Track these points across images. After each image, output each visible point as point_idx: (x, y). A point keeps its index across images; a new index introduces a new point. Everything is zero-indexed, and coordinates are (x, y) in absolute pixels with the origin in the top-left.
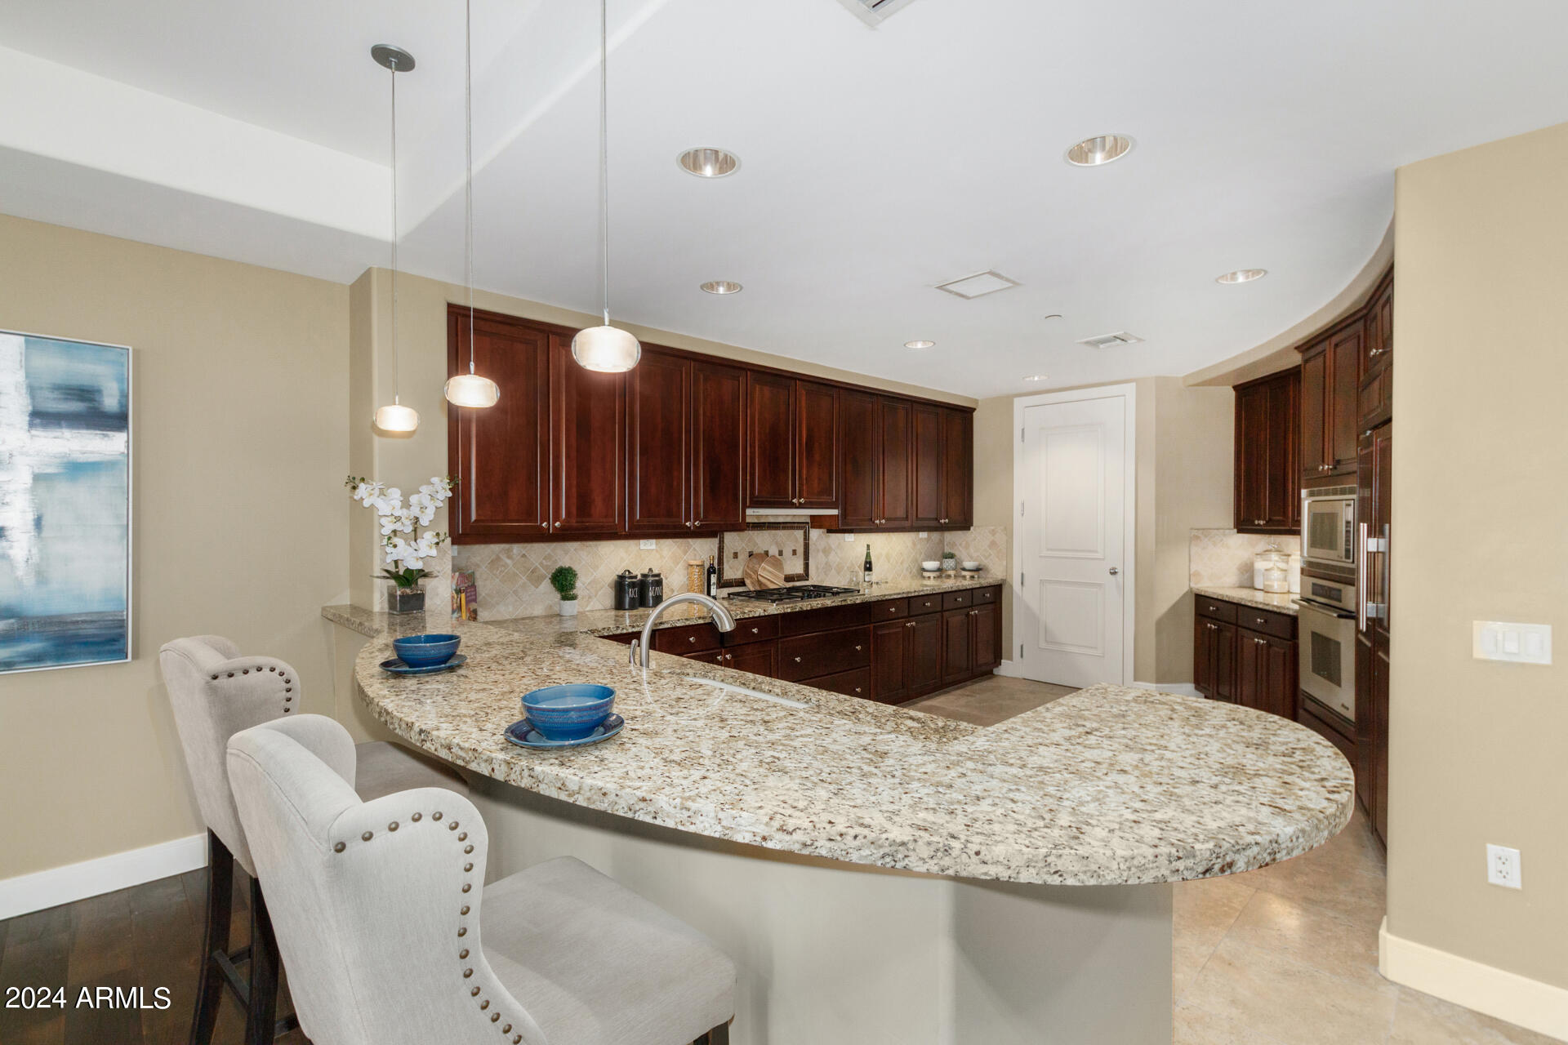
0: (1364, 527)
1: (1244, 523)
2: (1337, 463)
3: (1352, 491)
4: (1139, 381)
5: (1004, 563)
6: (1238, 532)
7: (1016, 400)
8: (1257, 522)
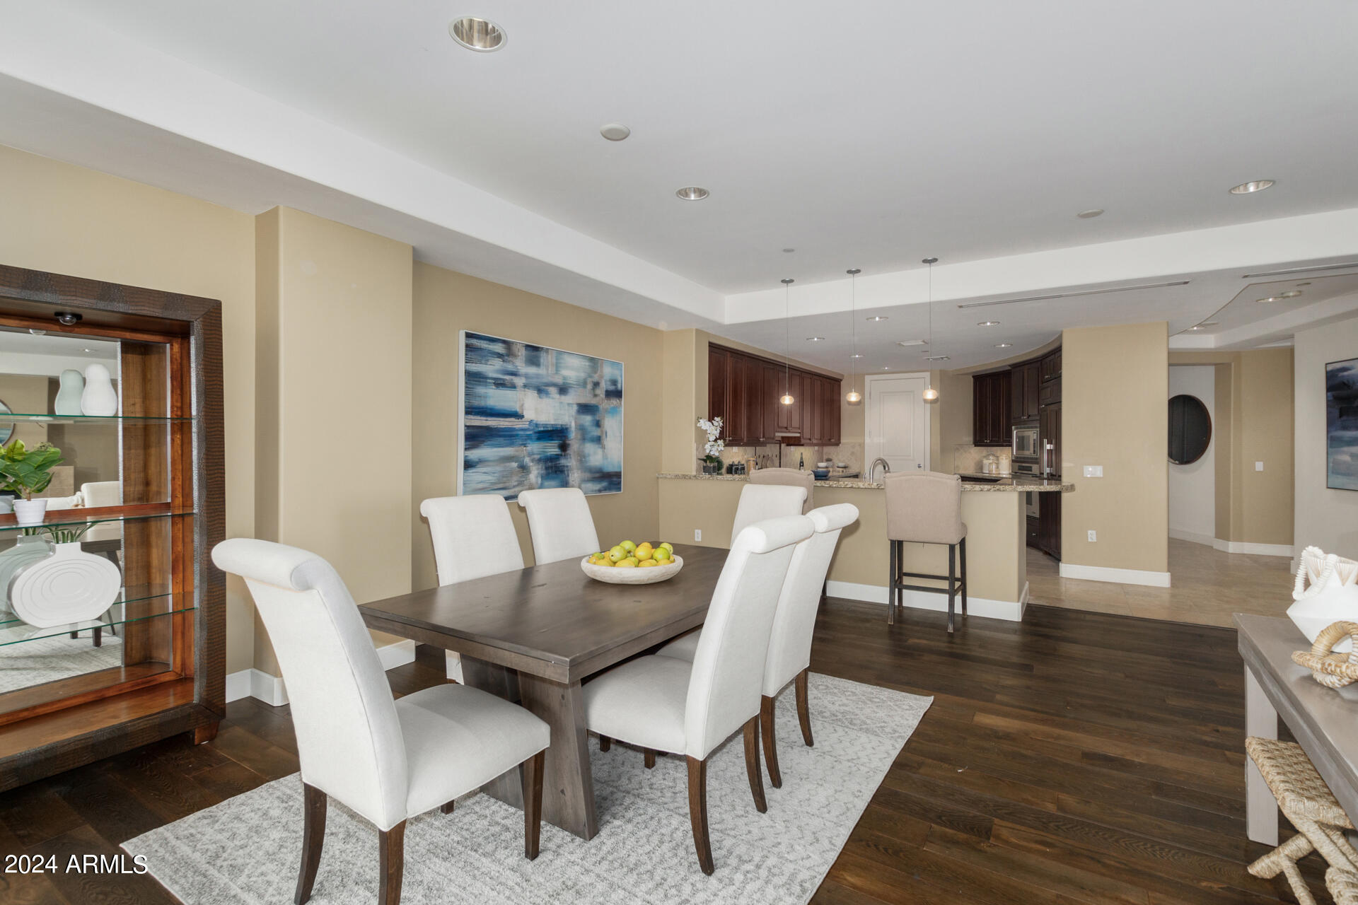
0: (1045, 441)
1: (978, 442)
2: (1029, 416)
3: (1036, 427)
4: (932, 372)
5: (860, 463)
6: (975, 446)
7: (866, 376)
8: (986, 441)
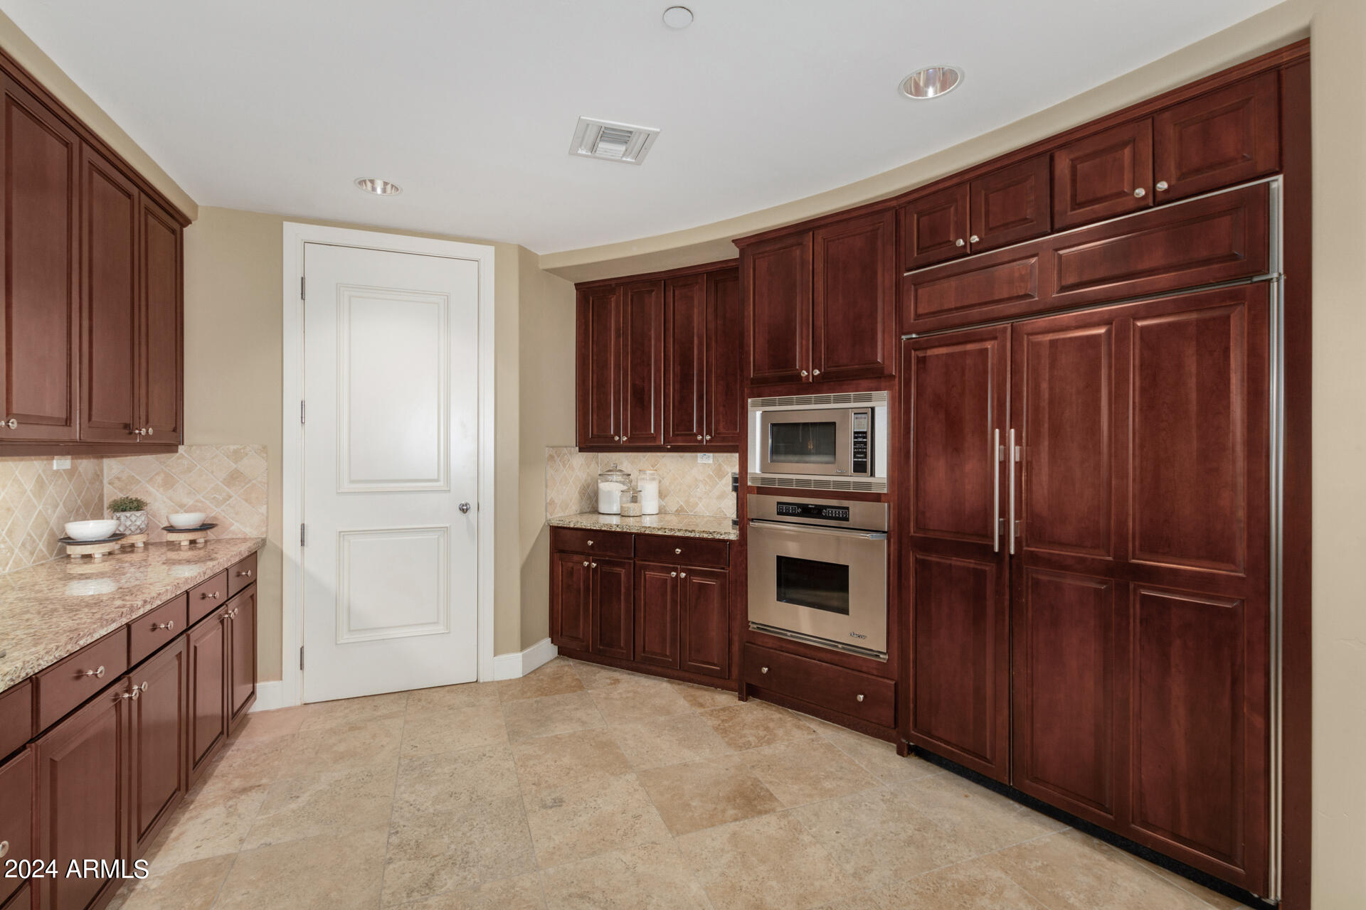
1: (595, 440)
4: (497, 244)
5: (263, 509)
6: (581, 450)
7: (286, 224)
8: (617, 438)
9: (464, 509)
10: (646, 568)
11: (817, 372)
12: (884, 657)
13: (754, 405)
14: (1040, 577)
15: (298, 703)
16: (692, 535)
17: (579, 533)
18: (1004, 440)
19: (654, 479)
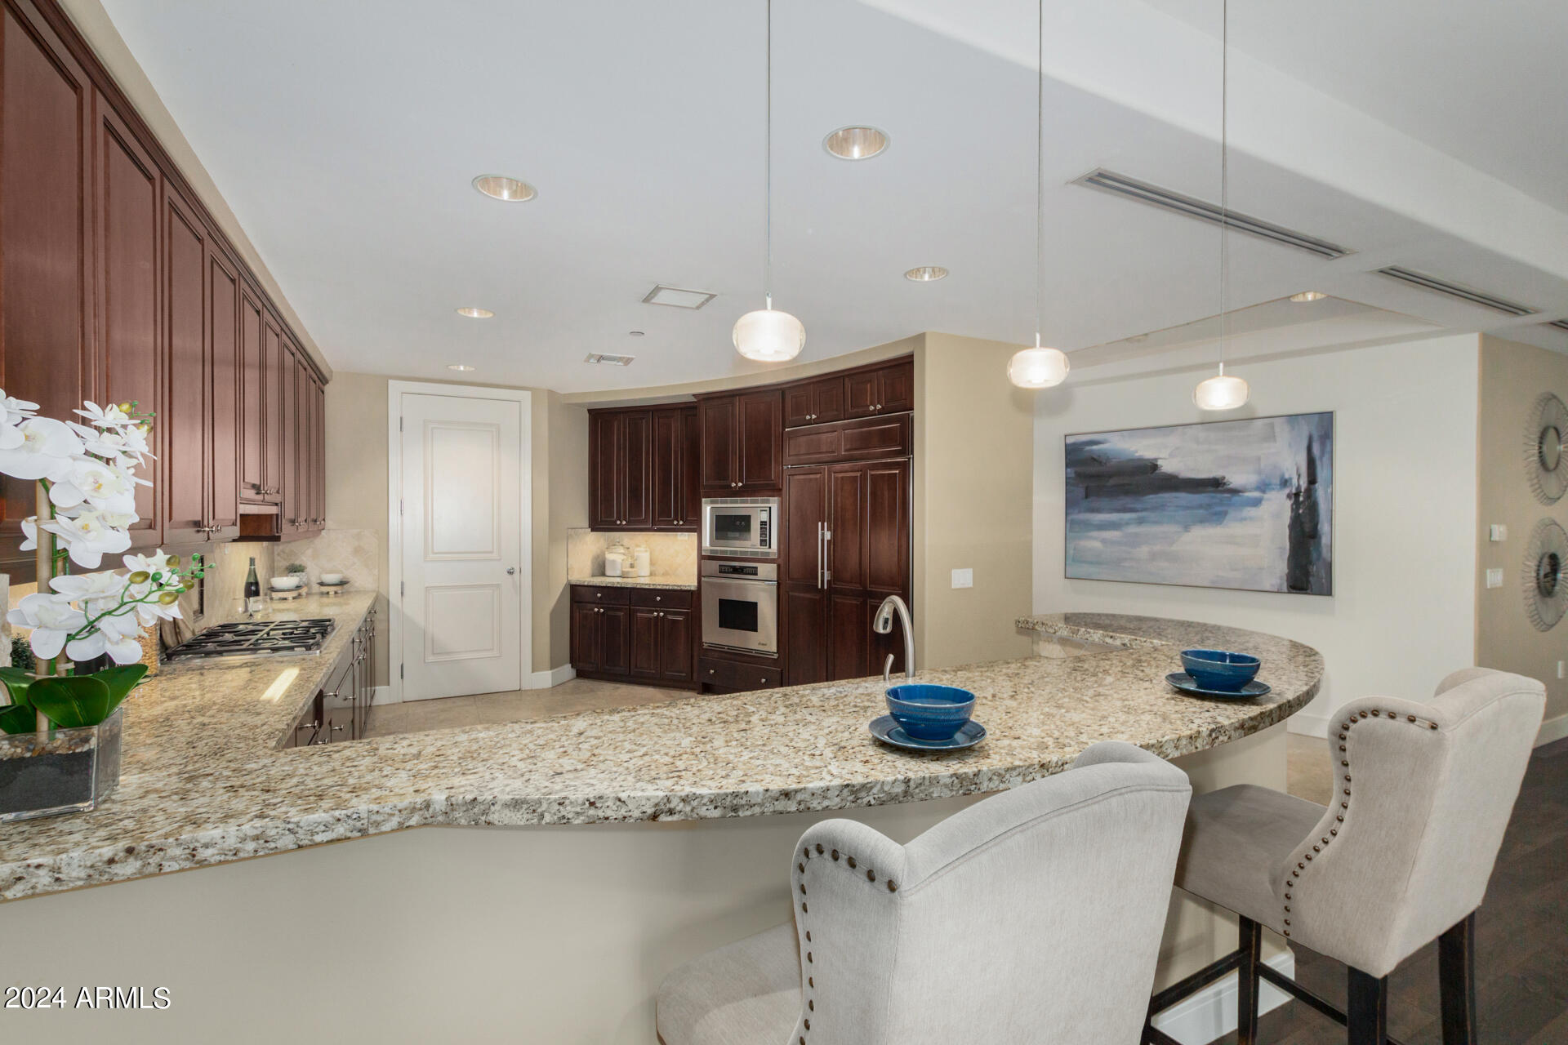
0: (823, 525)
1: (603, 523)
3: (768, 501)
4: (534, 391)
5: (376, 572)
6: (592, 531)
7: (391, 382)
8: (618, 522)
9: (510, 573)
10: (638, 611)
11: (740, 484)
12: (776, 656)
13: (706, 503)
14: (837, 600)
15: (401, 701)
16: (667, 588)
17: (592, 588)
18: (823, 529)
19: (646, 551)
